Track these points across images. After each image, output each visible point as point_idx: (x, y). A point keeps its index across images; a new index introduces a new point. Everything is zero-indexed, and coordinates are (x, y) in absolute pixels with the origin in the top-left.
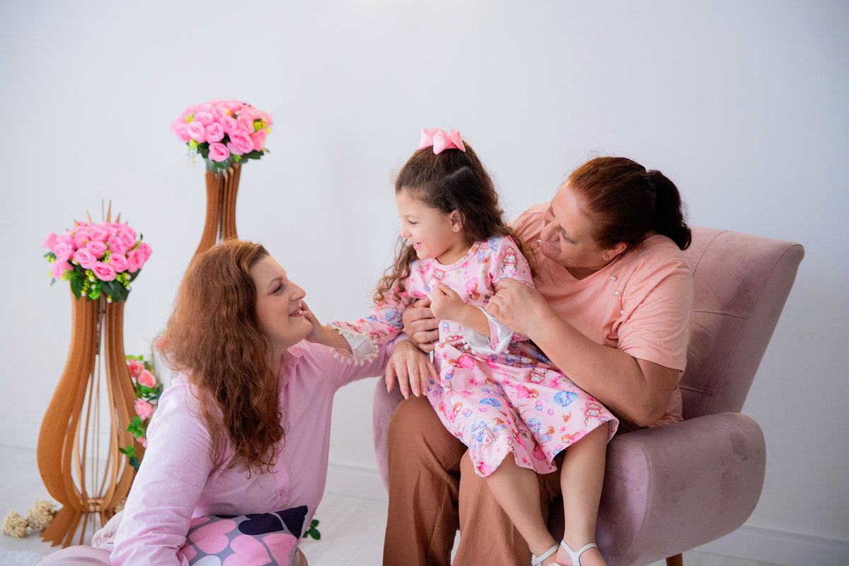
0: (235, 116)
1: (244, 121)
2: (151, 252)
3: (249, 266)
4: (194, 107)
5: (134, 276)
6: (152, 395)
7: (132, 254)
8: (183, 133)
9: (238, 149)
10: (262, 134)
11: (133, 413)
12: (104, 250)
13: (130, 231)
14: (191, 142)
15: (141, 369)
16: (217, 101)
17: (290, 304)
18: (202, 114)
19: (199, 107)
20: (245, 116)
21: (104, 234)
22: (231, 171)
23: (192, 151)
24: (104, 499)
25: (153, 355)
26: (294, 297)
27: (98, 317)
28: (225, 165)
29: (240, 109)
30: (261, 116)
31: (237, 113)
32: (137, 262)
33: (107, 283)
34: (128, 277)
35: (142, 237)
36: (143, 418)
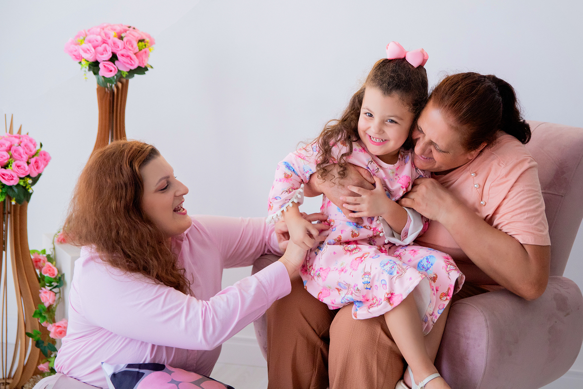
0: (121, 38)
1: (130, 42)
2: (50, 158)
3: (140, 167)
4: (85, 30)
5: (35, 180)
6: (55, 284)
7: (33, 161)
8: (76, 53)
9: (125, 66)
10: (146, 52)
11: (37, 301)
12: (8, 159)
13: (31, 141)
14: (83, 61)
15: (44, 262)
16: (105, 25)
17: (174, 199)
18: (91, 37)
19: (89, 31)
20: (130, 38)
21: (8, 144)
22: (120, 85)
23: (84, 69)
24: (13, 378)
25: (54, 249)
26: (178, 194)
27: (4, 217)
28: (114, 81)
29: (125, 31)
30: (144, 37)
31: (123, 35)
32: (38, 168)
33: (11, 187)
34: (30, 181)
35: (41, 145)
36: (47, 305)
